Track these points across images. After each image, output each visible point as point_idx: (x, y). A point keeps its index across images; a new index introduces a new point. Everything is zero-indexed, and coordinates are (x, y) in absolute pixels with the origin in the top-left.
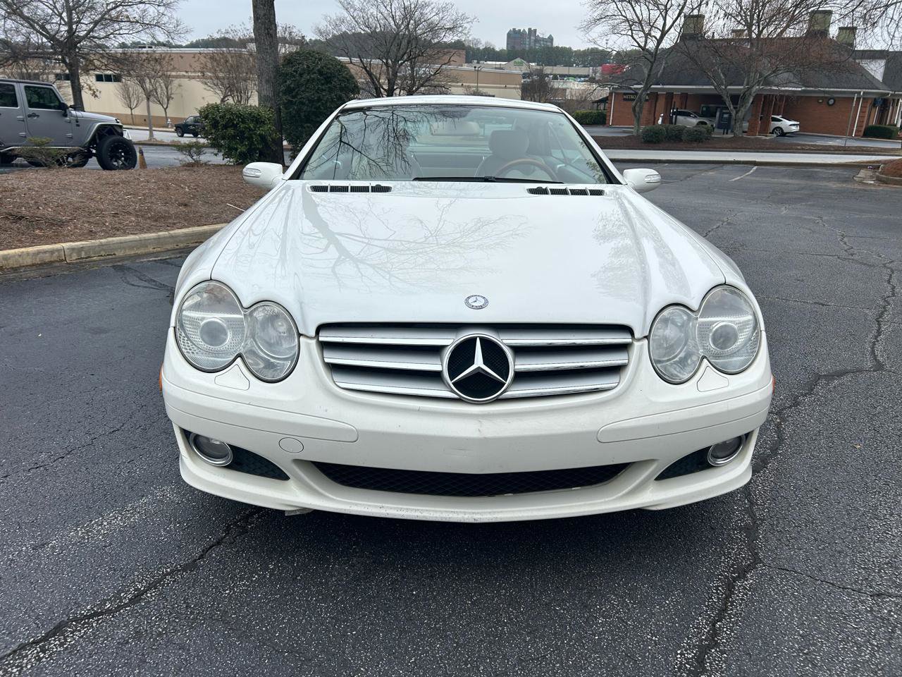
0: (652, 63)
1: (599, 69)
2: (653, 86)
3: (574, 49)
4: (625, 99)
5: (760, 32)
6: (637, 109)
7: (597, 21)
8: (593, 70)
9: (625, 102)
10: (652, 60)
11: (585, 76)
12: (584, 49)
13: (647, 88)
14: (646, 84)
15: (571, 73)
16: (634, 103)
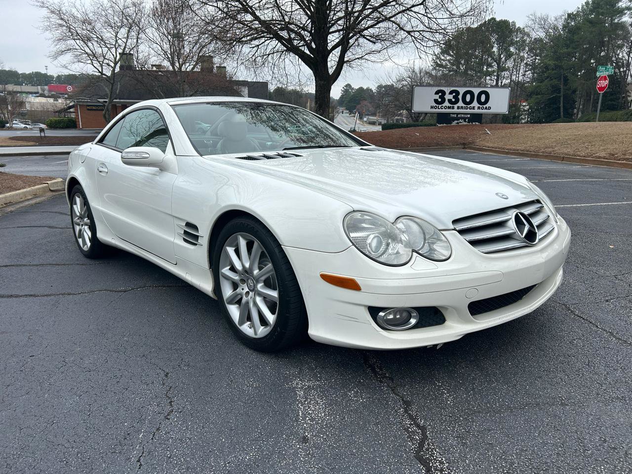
0: (112, 84)
1: (46, 87)
2: (114, 100)
3: (20, 72)
4: (88, 109)
5: (180, 68)
6: (107, 116)
7: (62, 52)
8: (41, 88)
9: (89, 111)
10: (112, 82)
11: (35, 93)
12: (29, 73)
13: (111, 101)
14: (110, 98)
15: (23, 90)
16: (104, 112)
